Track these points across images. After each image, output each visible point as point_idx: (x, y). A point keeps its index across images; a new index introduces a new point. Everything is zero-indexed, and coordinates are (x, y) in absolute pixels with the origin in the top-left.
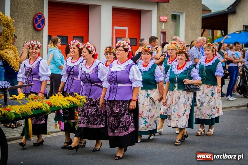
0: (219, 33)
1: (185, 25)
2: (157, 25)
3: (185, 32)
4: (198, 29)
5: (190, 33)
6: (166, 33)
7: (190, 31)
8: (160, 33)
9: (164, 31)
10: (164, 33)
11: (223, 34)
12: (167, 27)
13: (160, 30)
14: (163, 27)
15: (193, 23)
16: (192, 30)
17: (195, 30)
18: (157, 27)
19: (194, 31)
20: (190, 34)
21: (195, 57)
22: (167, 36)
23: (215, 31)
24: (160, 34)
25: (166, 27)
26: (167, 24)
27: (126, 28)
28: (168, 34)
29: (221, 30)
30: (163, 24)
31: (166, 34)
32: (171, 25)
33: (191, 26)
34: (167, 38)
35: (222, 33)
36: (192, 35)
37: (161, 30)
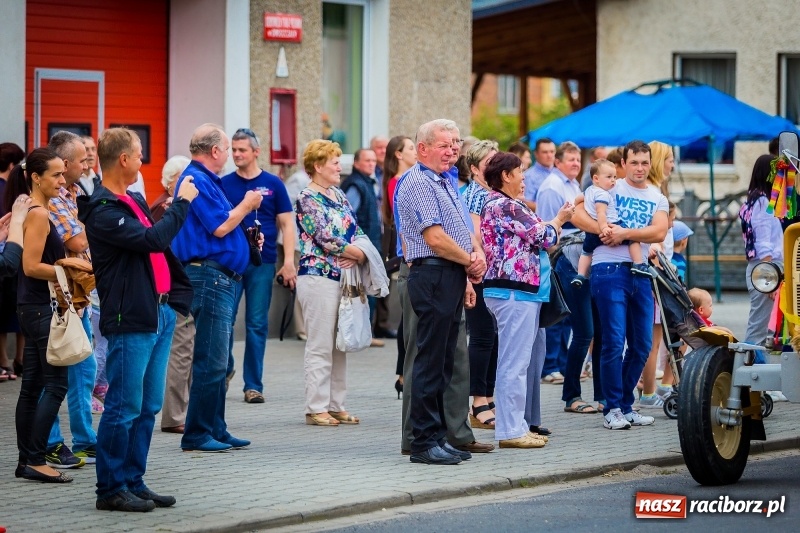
0: (548, 92)
1: (391, 56)
2: (252, 57)
3: (390, 93)
4: (453, 78)
5: (415, 96)
6: (298, 96)
7: (416, 85)
8: (268, 98)
9: (288, 87)
10: (286, 99)
11: (575, 95)
12: (303, 66)
13: (264, 84)
14: (282, 69)
15: (427, 48)
16: (424, 81)
17: (438, 81)
18: (252, 69)
19: (433, 85)
20: (415, 102)
21: (428, 222)
22: (299, 115)
23: (533, 82)
24: (268, 105)
25: (297, 67)
26: (302, 52)
27: (98, 77)
28: (307, 102)
29: (564, 76)
30: (282, 51)
31: (298, 102)
32: (320, 59)
33: (417, 59)
34: (299, 124)
35: (566, 91)
36: (425, 106)
37: (272, 84)
